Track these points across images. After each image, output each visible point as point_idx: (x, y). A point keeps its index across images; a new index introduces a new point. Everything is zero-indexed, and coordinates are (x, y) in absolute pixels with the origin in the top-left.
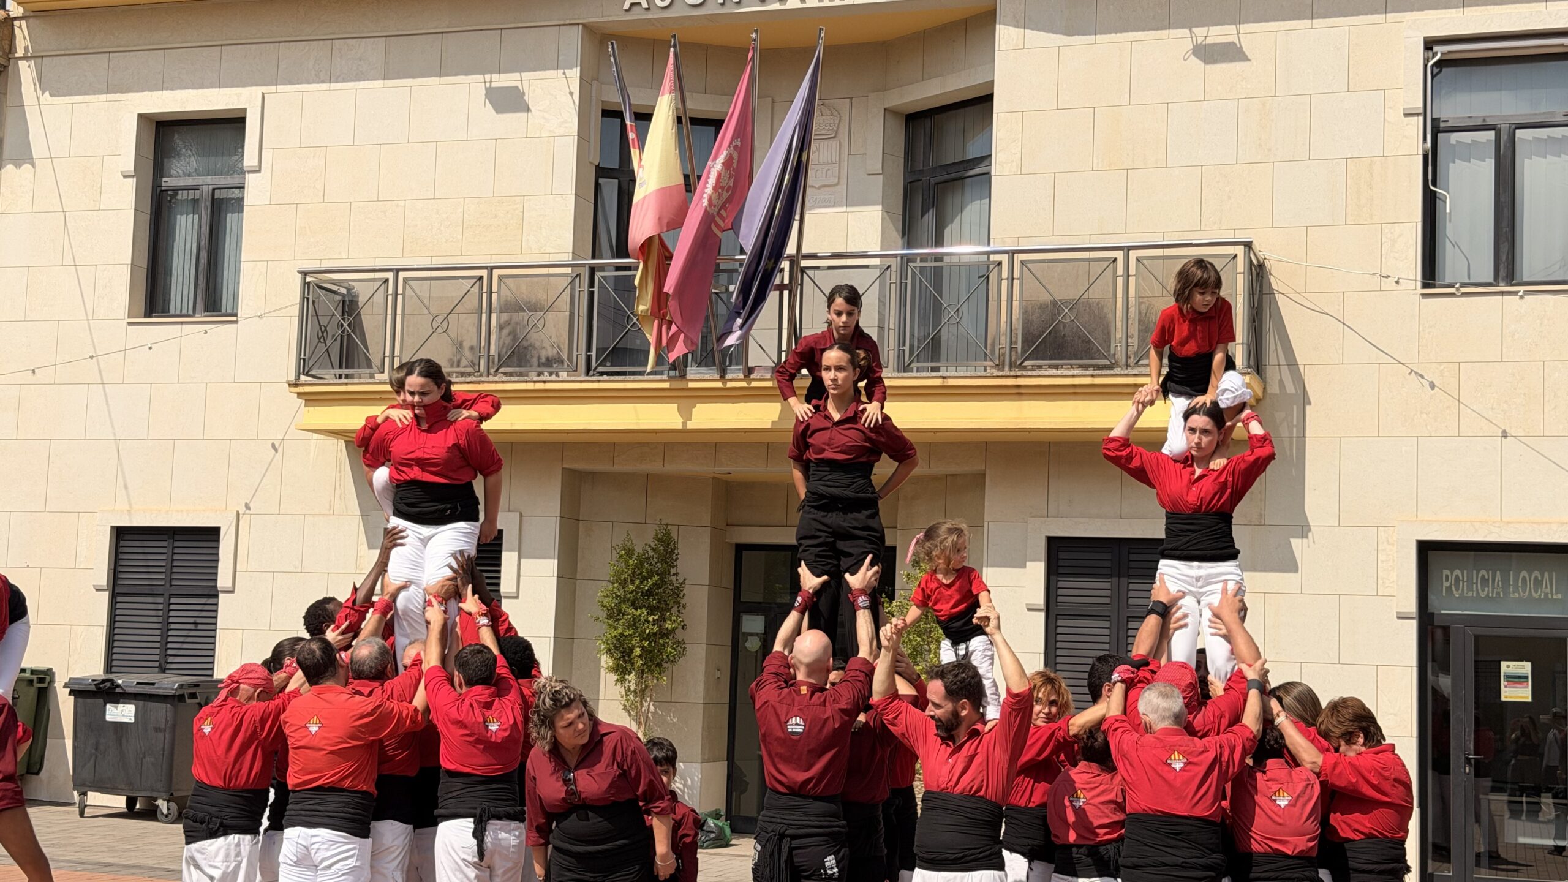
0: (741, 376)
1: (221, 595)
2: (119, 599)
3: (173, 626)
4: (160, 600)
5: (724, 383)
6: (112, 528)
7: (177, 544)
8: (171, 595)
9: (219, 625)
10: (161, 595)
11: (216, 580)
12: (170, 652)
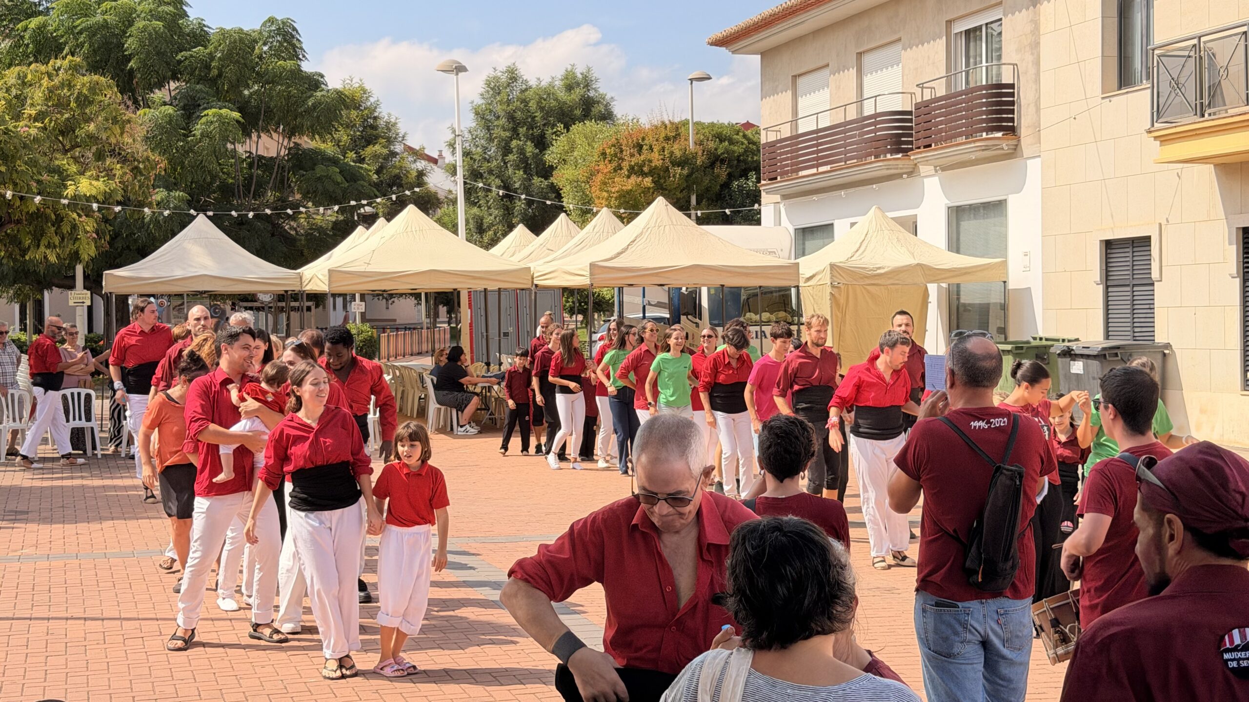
1: (1156, 283)
2: (1110, 289)
3: (1136, 307)
4: (1128, 289)
6: (1102, 241)
7: (1135, 249)
8: (1134, 285)
9: (1156, 306)
10: (1127, 286)
11: (1150, 273)
12: (1136, 325)
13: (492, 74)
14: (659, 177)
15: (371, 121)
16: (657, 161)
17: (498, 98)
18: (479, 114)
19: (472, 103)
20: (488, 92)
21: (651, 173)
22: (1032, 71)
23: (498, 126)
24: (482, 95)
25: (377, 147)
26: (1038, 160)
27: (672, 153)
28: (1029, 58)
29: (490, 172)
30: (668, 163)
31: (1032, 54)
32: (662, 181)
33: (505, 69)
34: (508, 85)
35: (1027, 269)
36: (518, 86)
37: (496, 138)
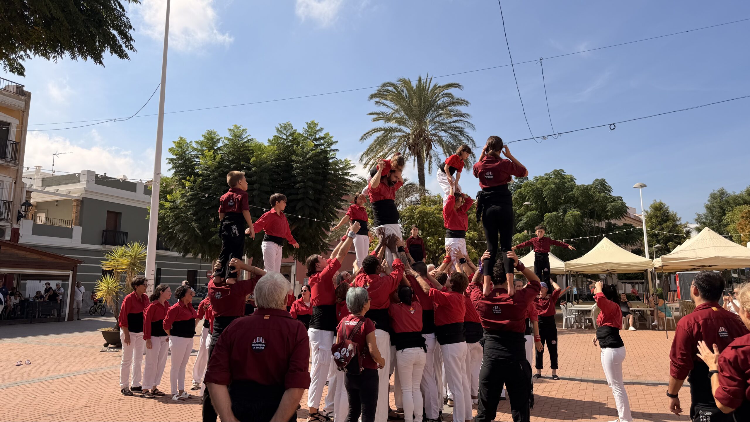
13: (712, 192)
15: (666, 214)
17: (716, 201)
18: (708, 208)
19: (705, 204)
20: (711, 199)
23: (715, 212)
24: (709, 200)
25: (668, 224)
33: (719, 190)
34: (720, 196)
36: (725, 196)
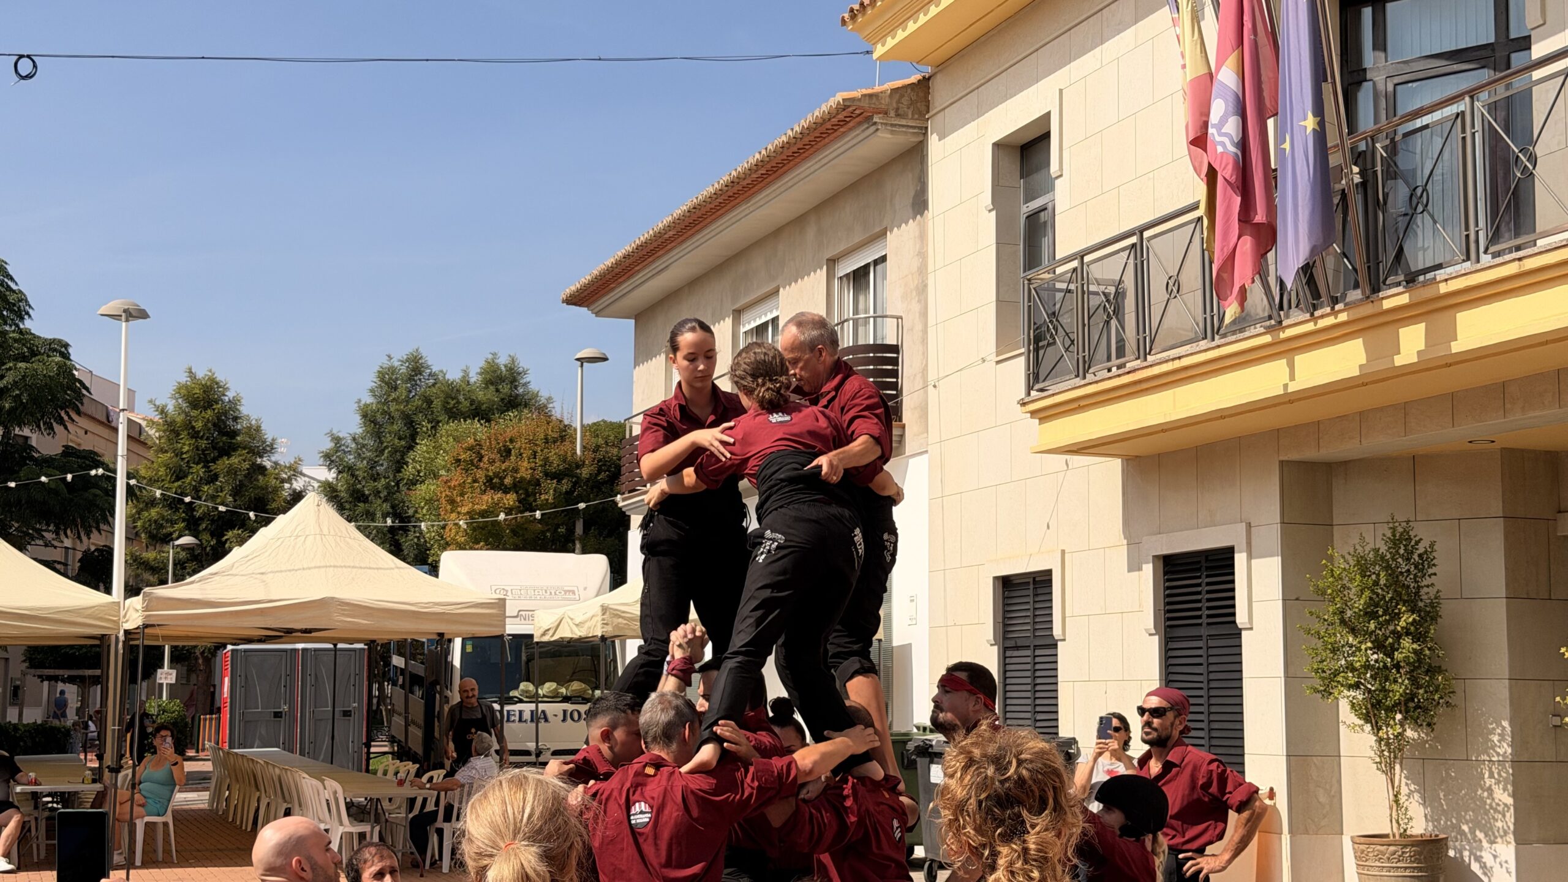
0: (1328, 310)
1: (1059, 644)
2: (1008, 654)
3: (1038, 680)
4: (1028, 652)
5: (1316, 324)
6: (996, 578)
7: (1035, 591)
8: (1035, 647)
9: (1060, 679)
10: (1027, 647)
11: (1051, 628)
12: (1038, 709)
13: (386, 363)
14: (528, 495)
16: (524, 473)
17: (393, 395)
18: (368, 416)
19: (359, 401)
20: (381, 387)
21: (515, 487)
22: (919, 327)
23: (389, 432)
24: (372, 391)
25: (234, 460)
26: (925, 456)
27: (546, 459)
28: (916, 307)
29: (377, 493)
30: (539, 474)
31: (919, 301)
32: (531, 499)
33: (405, 357)
34: (410, 379)
35: (913, 621)
36: (425, 382)
37: (387, 447)
